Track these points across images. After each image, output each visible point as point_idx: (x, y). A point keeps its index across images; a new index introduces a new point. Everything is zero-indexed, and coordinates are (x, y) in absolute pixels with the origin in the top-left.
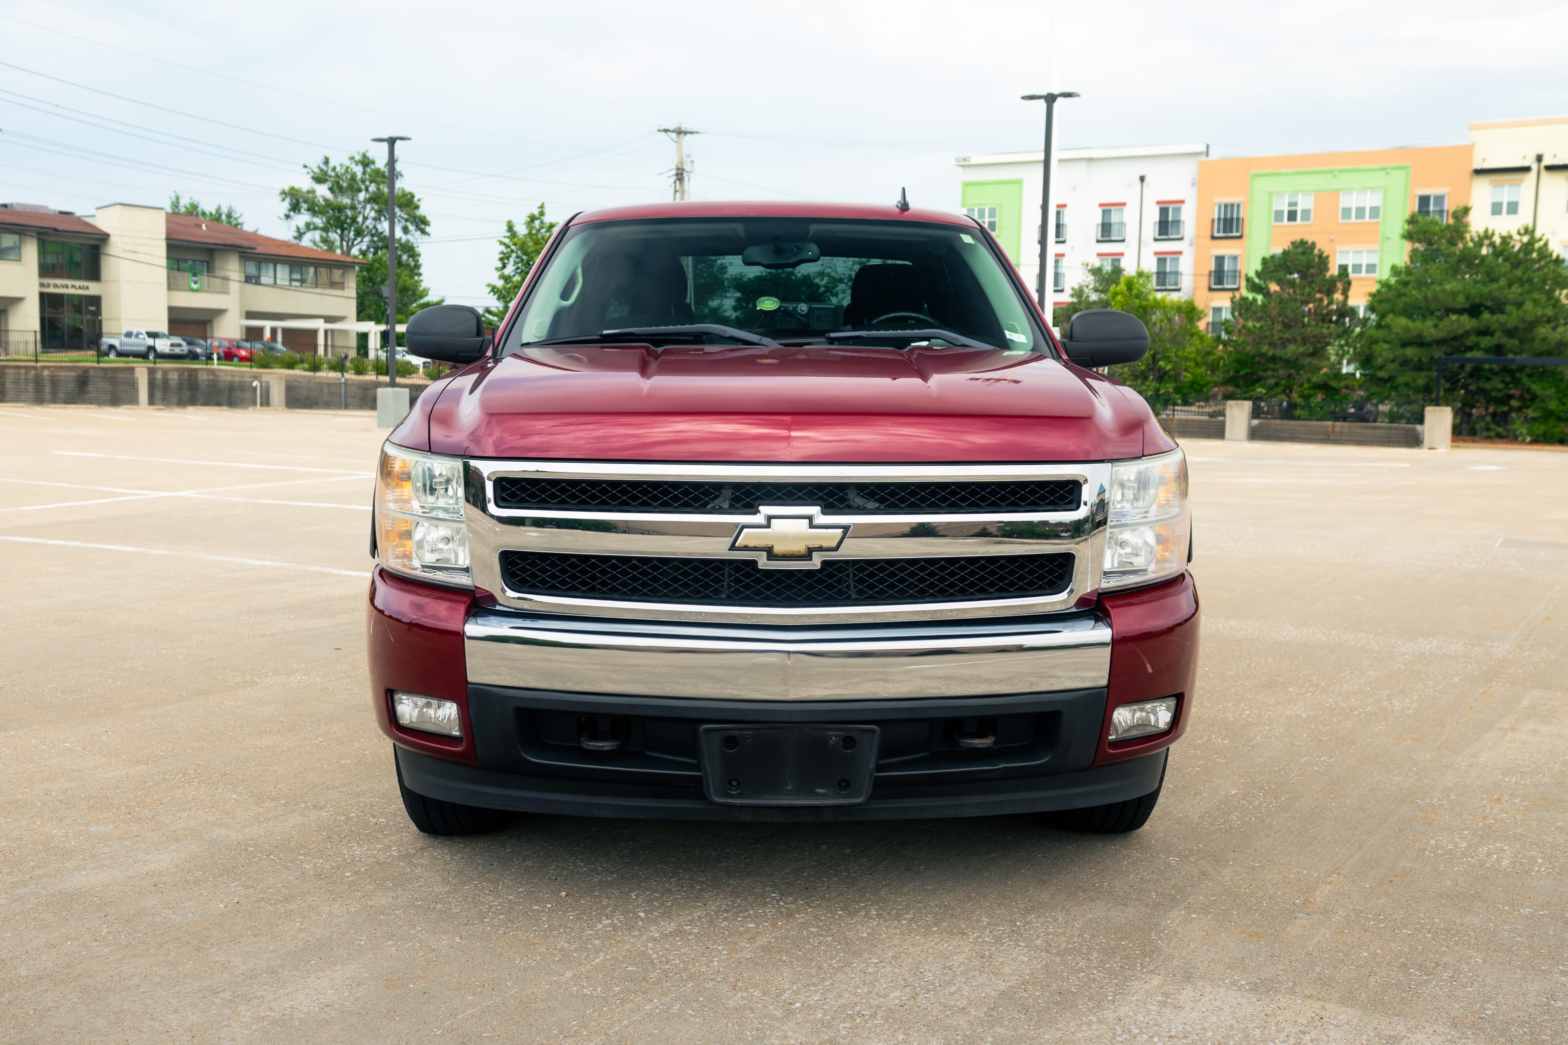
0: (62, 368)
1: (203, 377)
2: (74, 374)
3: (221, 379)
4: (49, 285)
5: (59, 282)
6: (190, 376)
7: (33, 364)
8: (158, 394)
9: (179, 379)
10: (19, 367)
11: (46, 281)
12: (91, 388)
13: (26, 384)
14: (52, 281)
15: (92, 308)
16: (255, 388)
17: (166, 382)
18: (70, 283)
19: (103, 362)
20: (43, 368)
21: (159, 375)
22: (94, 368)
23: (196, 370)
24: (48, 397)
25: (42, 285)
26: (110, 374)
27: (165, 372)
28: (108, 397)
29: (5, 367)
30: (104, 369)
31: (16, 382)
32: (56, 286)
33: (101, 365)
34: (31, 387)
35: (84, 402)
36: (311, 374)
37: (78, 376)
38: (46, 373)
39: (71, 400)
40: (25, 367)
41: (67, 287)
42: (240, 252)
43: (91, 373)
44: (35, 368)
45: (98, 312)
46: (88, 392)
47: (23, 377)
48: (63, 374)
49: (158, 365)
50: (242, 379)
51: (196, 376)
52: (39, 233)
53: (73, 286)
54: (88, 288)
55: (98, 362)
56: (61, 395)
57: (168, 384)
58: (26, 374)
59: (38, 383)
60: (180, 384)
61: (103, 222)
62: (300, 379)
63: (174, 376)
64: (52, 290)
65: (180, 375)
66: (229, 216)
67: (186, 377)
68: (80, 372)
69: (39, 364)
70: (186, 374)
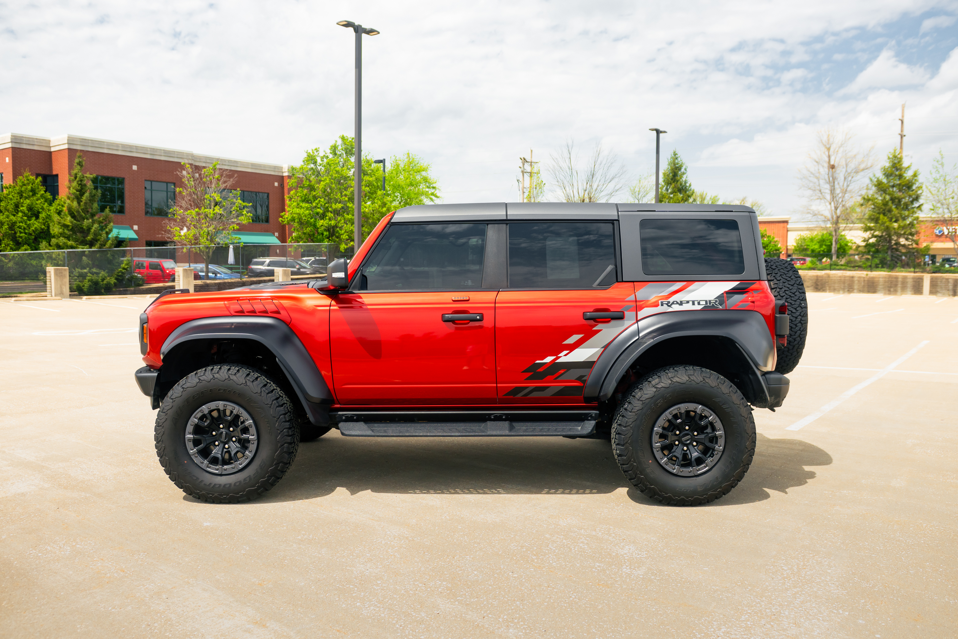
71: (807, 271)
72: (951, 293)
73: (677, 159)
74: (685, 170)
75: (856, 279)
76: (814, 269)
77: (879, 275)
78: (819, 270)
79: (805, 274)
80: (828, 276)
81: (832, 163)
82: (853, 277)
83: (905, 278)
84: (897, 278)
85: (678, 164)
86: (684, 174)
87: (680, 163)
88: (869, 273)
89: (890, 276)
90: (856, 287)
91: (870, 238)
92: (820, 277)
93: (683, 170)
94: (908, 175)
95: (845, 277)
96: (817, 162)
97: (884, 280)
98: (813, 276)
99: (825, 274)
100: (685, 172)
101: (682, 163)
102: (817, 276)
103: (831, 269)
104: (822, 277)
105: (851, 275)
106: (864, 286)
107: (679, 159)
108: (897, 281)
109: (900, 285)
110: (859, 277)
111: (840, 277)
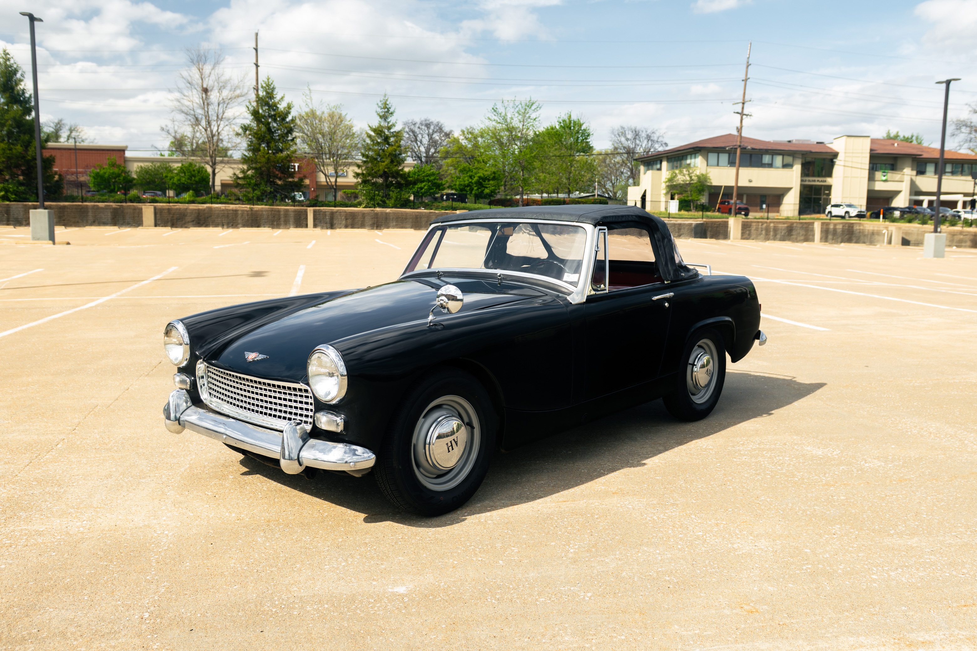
0: (780, 222)
1: (856, 228)
2: (786, 225)
3: (867, 228)
4: (806, 181)
5: (811, 179)
6: (849, 227)
7: (766, 220)
8: (830, 237)
9: (843, 229)
10: (758, 222)
11: (805, 178)
12: (794, 233)
13: (762, 231)
14: (807, 179)
15: (827, 192)
16: (884, 234)
17: (835, 230)
18: (816, 179)
19: (803, 219)
20: (771, 222)
21: (831, 227)
22: (796, 222)
23: (853, 224)
24: (771, 237)
25: (802, 181)
26: (805, 226)
27: (835, 225)
28: (802, 238)
29: (752, 222)
30: (801, 223)
31: (757, 229)
32: (809, 181)
33: (801, 221)
34: (764, 232)
35: (789, 240)
36: (920, 226)
37: (788, 227)
38: (772, 225)
39: (783, 239)
40: (761, 222)
41: (814, 181)
42: (913, 158)
43: (795, 225)
44: (766, 222)
45: (829, 194)
46: (792, 235)
47: (760, 227)
48: (780, 225)
49: (832, 221)
50: (879, 229)
51: (853, 227)
52: (803, 155)
53: (818, 181)
54: (825, 181)
55: (800, 219)
56: (778, 236)
57: (836, 231)
58: (762, 225)
59: (767, 230)
60: (843, 231)
61: (836, 146)
62: (912, 229)
63: (840, 227)
64: (807, 183)
65: (843, 226)
66: (917, 138)
67: (847, 228)
68: (789, 224)
69: (769, 221)
70: (847, 225)
71: (187, 205)
72: (329, 225)
73: (9, 60)
74: (22, 75)
75: (240, 212)
76: (193, 202)
77: (262, 208)
78: (199, 203)
79: (185, 207)
80: (210, 209)
81: (205, 86)
82: (236, 211)
83: (287, 211)
84: (279, 211)
85: (11, 67)
86: (21, 80)
87: (15, 66)
88: (252, 206)
89: (272, 210)
90: (240, 221)
91: (248, 170)
92: (202, 210)
93: (18, 75)
94: (282, 106)
95: (227, 210)
96: (189, 83)
97: (267, 213)
98: (195, 210)
99: (207, 207)
100: (22, 78)
101: (17, 66)
102: (199, 210)
103: (212, 203)
104: (204, 210)
105: (234, 209)
106: (248, 220)
107: (12, 61)
108: (279, 215)
109: (282, 219)
110: (243, 211)
111: (223, 210)
